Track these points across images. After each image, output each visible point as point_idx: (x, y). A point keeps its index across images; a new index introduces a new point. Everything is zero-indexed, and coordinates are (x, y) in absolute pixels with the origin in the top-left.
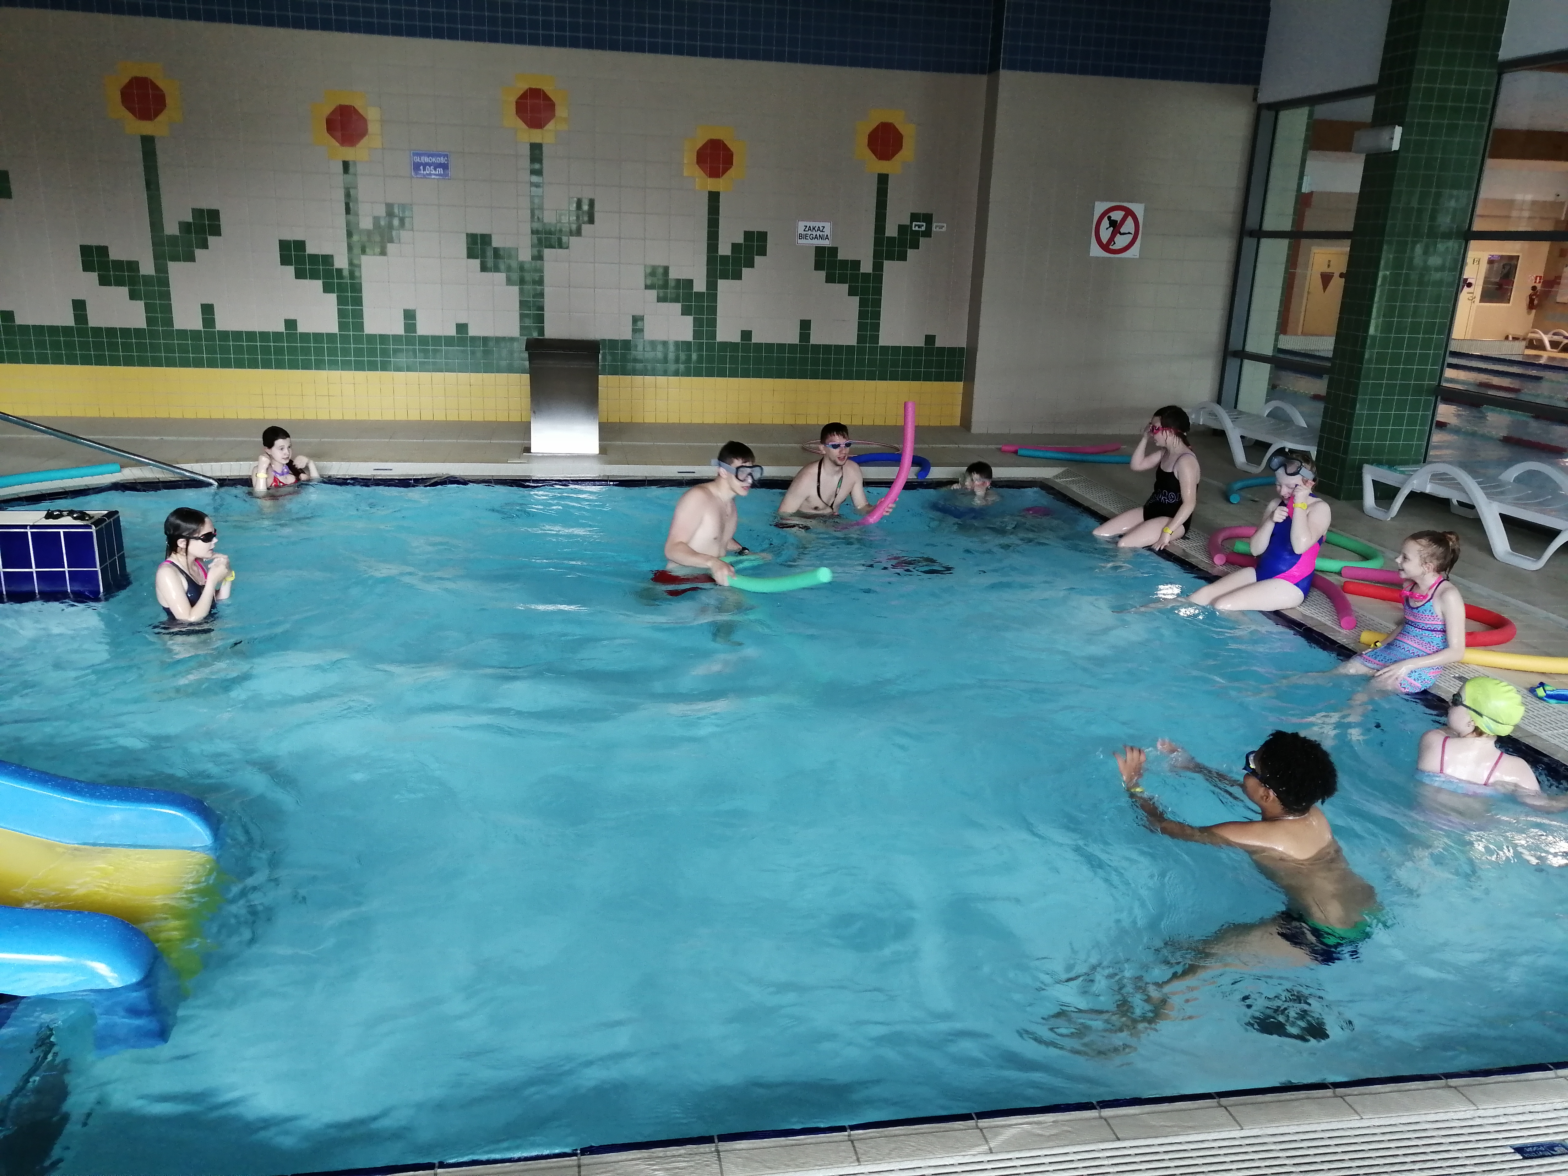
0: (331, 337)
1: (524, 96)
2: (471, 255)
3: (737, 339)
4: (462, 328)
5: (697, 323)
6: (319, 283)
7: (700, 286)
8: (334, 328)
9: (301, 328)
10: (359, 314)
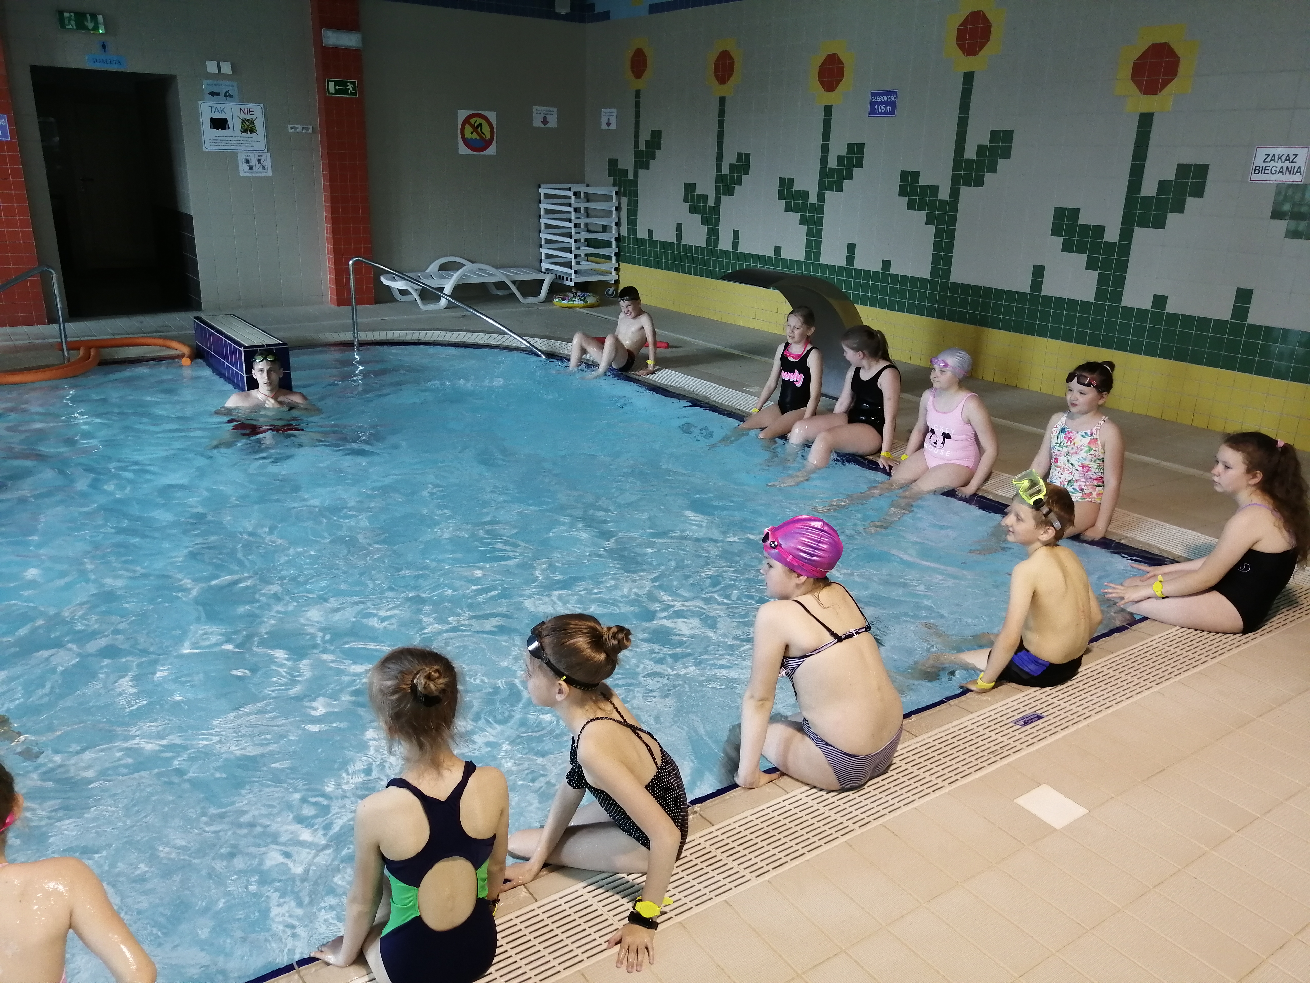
0: (800, 262)
1: (964, 23)
2: (902, 193)
3: (1147, 305)
4: (886, 264)
5: (1101, 280)
6: (798, 215)
7: (1112, 235)
8: (801, 257)
9: (783, 255)
10: (818, 245)
